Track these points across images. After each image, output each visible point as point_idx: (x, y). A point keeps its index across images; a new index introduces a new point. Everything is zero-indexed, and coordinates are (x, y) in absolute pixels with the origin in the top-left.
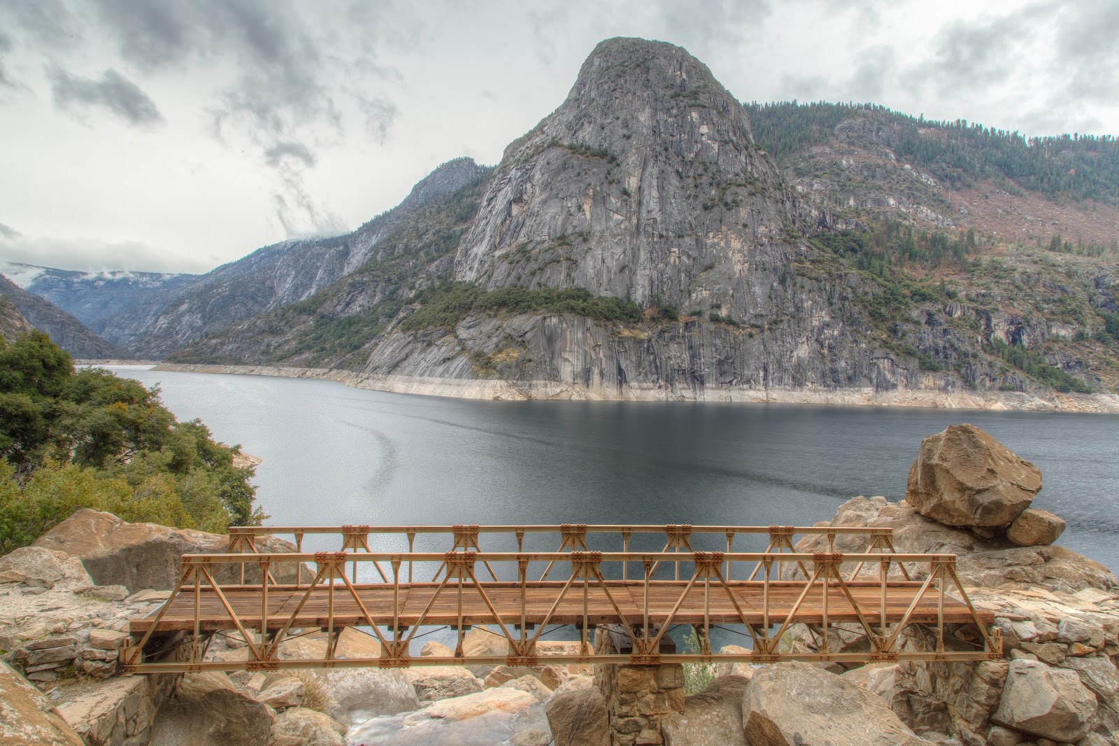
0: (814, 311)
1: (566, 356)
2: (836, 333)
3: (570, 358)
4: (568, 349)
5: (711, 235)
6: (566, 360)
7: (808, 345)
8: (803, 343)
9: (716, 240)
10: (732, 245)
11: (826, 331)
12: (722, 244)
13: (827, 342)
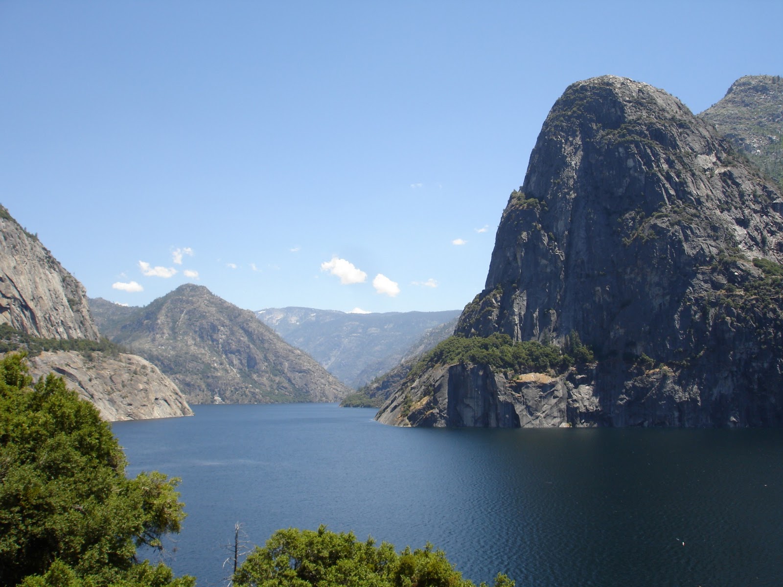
0: (737, 343)
1: (467, 402)
2: (766, 365)
3: (471, 405)
4: (469, 396)
5: (628, 270)
6: (468, 406)
7: (733, 380)
8: (726, 378)
9: (633, 276)
10: (649, 279)
11: (754, 364)
12: (639, 279)
13: (756, 376)
